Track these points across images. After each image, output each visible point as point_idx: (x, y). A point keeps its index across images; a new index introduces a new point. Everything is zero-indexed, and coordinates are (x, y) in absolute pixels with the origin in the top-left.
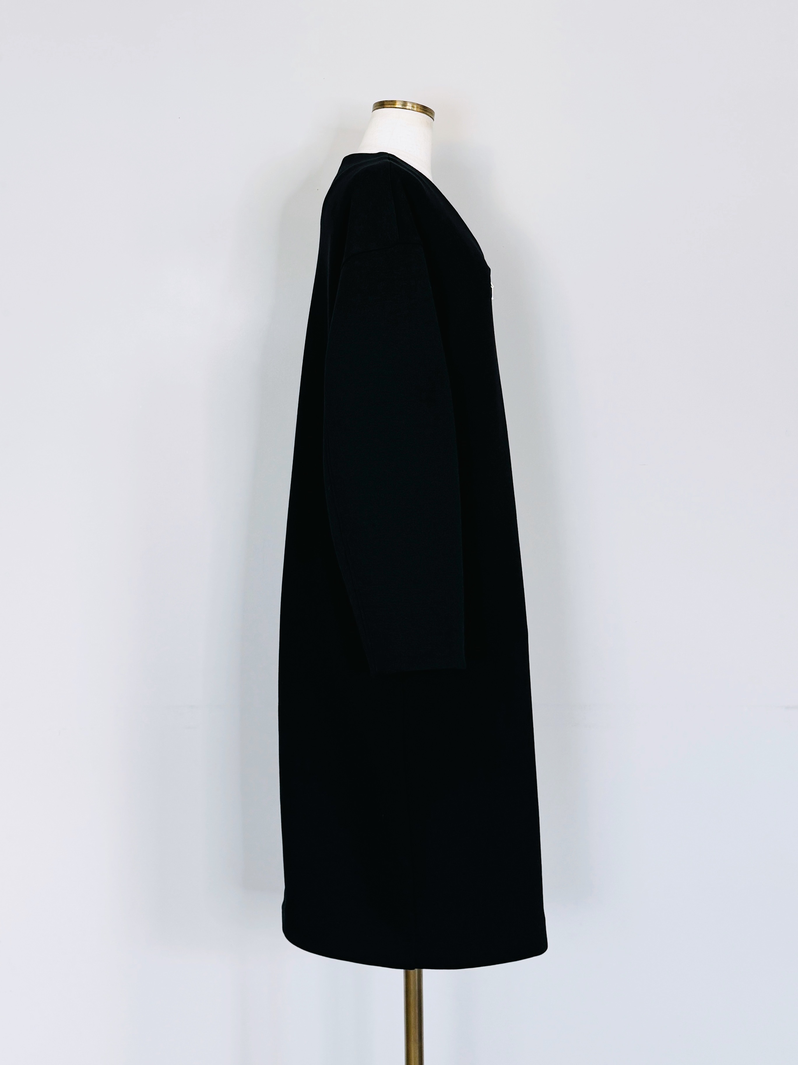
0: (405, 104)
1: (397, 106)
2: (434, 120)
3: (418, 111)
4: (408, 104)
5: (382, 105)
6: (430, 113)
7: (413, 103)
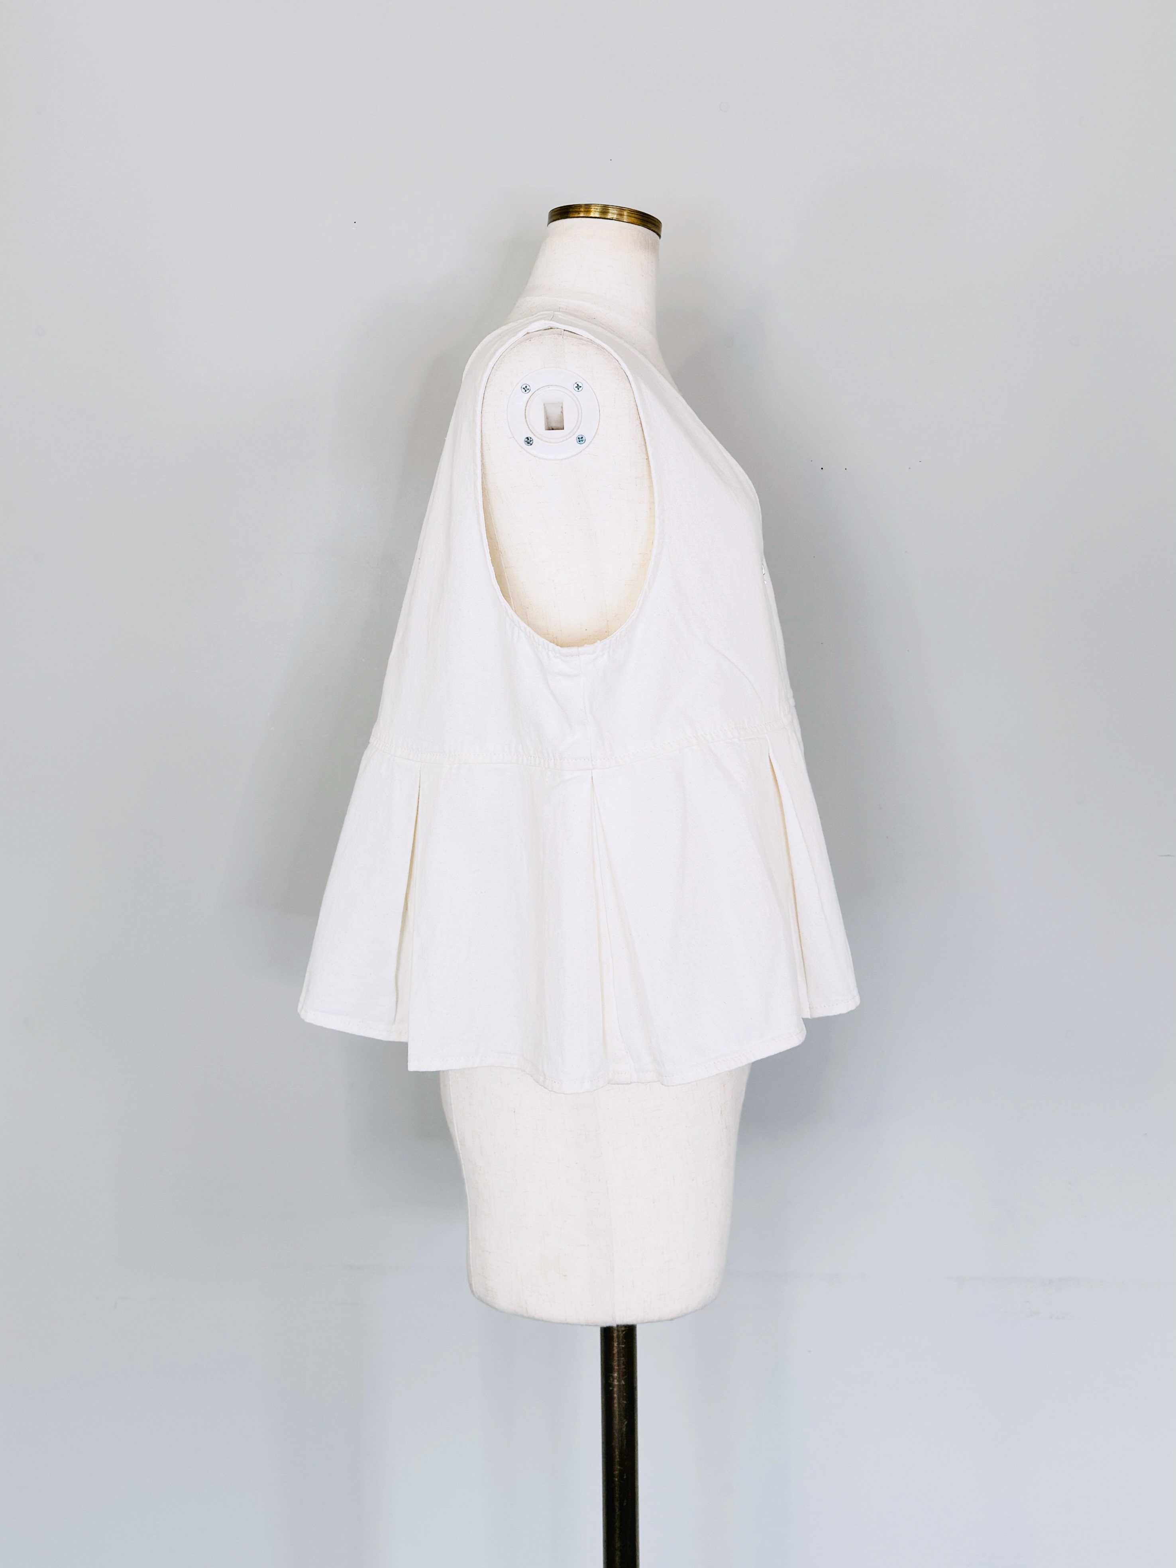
0: (604, 211)
1: (592, 215)
2: (662, 234)
3: (632, 222)
4: (611, 210)
5: (564, 213)
6: (655, 225)
7: (622, 209)
